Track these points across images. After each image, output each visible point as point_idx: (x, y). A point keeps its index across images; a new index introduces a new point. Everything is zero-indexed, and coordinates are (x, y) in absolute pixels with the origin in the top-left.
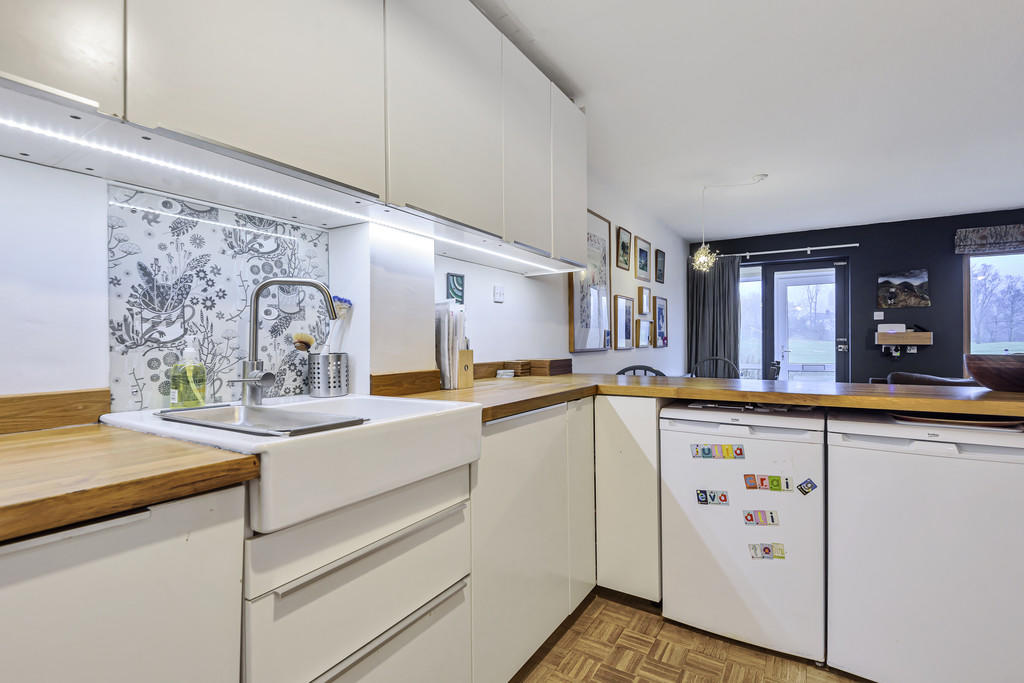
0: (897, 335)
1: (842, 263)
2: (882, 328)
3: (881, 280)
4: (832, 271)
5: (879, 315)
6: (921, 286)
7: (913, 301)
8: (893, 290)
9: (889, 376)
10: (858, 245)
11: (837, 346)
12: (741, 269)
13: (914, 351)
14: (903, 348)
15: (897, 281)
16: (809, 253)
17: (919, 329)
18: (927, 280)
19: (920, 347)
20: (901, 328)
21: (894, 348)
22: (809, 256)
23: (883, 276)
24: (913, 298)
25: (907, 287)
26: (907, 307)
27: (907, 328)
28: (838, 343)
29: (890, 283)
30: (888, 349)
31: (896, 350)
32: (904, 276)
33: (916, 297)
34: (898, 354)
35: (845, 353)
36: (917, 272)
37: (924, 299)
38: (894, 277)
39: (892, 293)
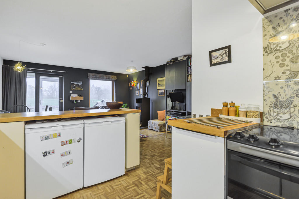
0: (76, 97)
1: (61, 77)
2: (72, 95)
3: (72, 83)
4: (58, 79)
5: (71, 92)
6: (81, 85)
7: (79, 89)
8: (74, 85)
9: (74, 108)
10: (66, 72)
12: (27, 73)
13: (79, 101)
14: (77, 101)
15: (75, 83)
16: (52, 72)
17: (81, 96)
18: (82, 84)
19: (81, 100)
20: (76, 95)
22: (51, 73)
23: (72, 81)
25: (78, 85)
26: (78, 90)
27: (78, 96)
28: (60, 99)
29: (74, 84)
30: (73, 101)
31: (75, 101)
32: (77, 82)
33: (80, 88)
34: (76, 102)
35: (62, 102)
36: (80, 81)
37: (81, 88)
39: (74, 86)
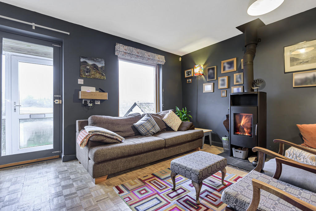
0: (91, 93)
1: (58, 46)
2: (84, 89)
3: (82, 60)
5: (81, 81)
6: (102, 68)
7: (98, 76)
8: (88, 67)
9: (90, 118)
10: (69, 34)
11: (54, 100)
13: (99, 103)
14: (93, 101)
15: (90, 63)
17: (102, 91)
18: (104, 65)
19: (102, 101)
20: (92, 89)
21: (89, 101)
23: (84, 58)
24: (98, 74)
25: (95, 66)
26: (95, 78)
27: (96, 90)
28: (55, 98)
29: (87, 63)
30: (86, 102)
31: (90, 103)
32: (94, 60)
33: (100, 73)
34: (91, 105)
35: (60, 105)
36: (100, 60)
37: (103, 75)
38: (89, 60)
39: (88, 69)
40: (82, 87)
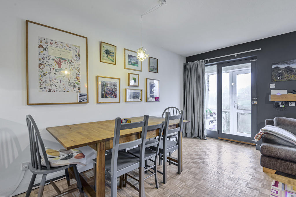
0: (282, 96)
3: (273, 67)
4: (250, 64)
5: (272, 86)
8: (281, 71)
9: (275, 119)
10: (260, 49)
11: (252, 102)
13: (293, 105)
14: (287, 103)
15: (282, 66)
16: (236, 56)
20: (284, 92)
21: (281, 103)
22: (236, 58)
23: (275, 64)
24: (293, 76)
25: (289, 69)
26: (289, 80)
27: (288, 92)
28: (252, 100)
29: (279, 68)
30: (277, 103)
31: (282, 104)
32: (287, 63)
34: (283, 106)
35: (256, 105)
38: (281, 64)
39: (280, 73)
40: (272, 91)
